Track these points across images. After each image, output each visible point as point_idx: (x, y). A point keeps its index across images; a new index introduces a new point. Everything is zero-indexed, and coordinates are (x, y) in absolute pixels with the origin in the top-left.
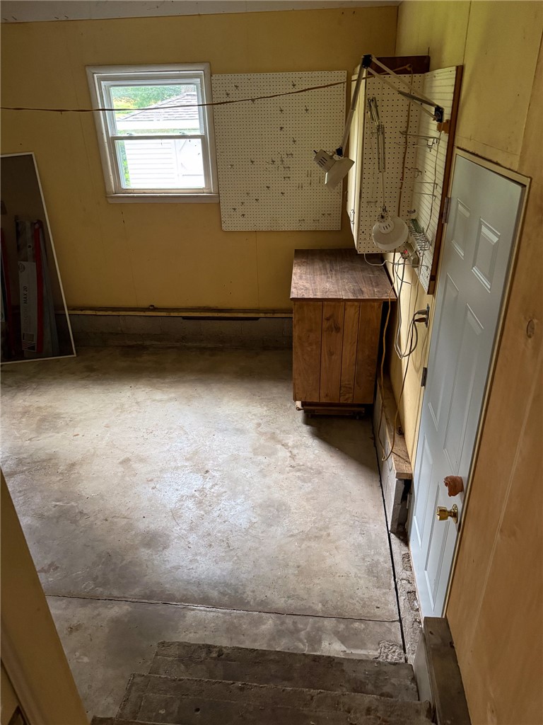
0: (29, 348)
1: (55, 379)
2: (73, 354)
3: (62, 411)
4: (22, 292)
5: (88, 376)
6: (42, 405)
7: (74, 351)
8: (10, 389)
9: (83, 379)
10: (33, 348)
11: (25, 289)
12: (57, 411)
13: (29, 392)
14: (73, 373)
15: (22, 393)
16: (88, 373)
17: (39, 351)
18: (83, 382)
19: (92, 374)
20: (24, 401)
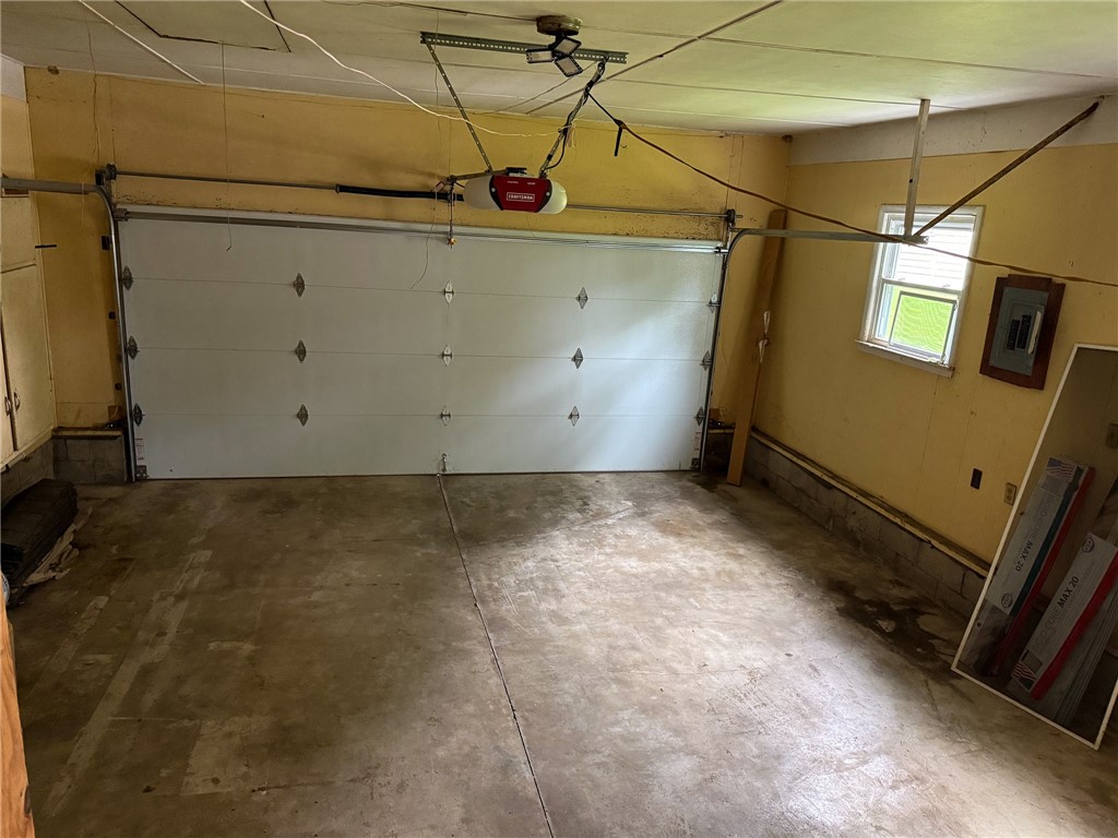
0: (1022, 679)
1: (1018, 761)
2: (1093, 742)
3: (973, 828)
4: (1066, 584)
5: (1083, 804)
6: (953, 788)
7: (1099, 738)
8: (933, 722)
9: (1068, 800)
10: (1028, 683)
11: (1074, 581)
12: (967, 819)
13: (957, 749)
14: (1061, 777)
15: (944, 744)
16: (1088, 798)
17: (1036, 695)
18: (1063, 808)
19: (1094, 806)
20: (935, 759)
